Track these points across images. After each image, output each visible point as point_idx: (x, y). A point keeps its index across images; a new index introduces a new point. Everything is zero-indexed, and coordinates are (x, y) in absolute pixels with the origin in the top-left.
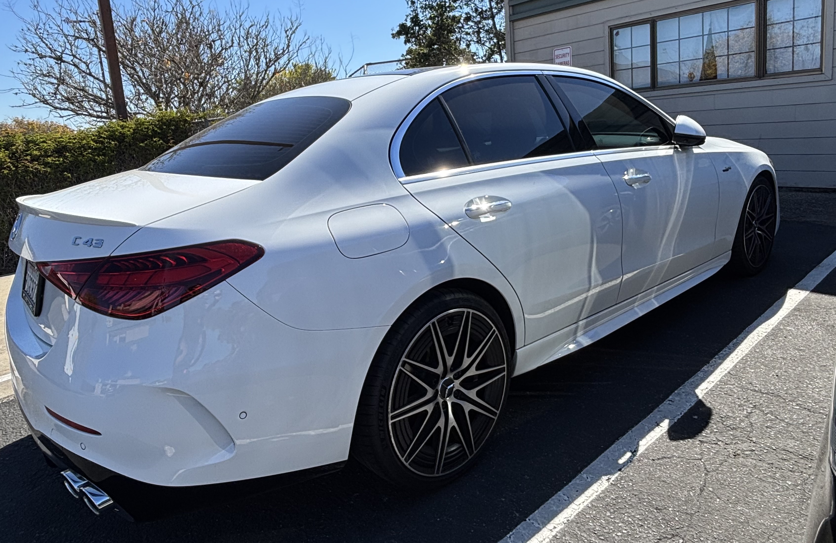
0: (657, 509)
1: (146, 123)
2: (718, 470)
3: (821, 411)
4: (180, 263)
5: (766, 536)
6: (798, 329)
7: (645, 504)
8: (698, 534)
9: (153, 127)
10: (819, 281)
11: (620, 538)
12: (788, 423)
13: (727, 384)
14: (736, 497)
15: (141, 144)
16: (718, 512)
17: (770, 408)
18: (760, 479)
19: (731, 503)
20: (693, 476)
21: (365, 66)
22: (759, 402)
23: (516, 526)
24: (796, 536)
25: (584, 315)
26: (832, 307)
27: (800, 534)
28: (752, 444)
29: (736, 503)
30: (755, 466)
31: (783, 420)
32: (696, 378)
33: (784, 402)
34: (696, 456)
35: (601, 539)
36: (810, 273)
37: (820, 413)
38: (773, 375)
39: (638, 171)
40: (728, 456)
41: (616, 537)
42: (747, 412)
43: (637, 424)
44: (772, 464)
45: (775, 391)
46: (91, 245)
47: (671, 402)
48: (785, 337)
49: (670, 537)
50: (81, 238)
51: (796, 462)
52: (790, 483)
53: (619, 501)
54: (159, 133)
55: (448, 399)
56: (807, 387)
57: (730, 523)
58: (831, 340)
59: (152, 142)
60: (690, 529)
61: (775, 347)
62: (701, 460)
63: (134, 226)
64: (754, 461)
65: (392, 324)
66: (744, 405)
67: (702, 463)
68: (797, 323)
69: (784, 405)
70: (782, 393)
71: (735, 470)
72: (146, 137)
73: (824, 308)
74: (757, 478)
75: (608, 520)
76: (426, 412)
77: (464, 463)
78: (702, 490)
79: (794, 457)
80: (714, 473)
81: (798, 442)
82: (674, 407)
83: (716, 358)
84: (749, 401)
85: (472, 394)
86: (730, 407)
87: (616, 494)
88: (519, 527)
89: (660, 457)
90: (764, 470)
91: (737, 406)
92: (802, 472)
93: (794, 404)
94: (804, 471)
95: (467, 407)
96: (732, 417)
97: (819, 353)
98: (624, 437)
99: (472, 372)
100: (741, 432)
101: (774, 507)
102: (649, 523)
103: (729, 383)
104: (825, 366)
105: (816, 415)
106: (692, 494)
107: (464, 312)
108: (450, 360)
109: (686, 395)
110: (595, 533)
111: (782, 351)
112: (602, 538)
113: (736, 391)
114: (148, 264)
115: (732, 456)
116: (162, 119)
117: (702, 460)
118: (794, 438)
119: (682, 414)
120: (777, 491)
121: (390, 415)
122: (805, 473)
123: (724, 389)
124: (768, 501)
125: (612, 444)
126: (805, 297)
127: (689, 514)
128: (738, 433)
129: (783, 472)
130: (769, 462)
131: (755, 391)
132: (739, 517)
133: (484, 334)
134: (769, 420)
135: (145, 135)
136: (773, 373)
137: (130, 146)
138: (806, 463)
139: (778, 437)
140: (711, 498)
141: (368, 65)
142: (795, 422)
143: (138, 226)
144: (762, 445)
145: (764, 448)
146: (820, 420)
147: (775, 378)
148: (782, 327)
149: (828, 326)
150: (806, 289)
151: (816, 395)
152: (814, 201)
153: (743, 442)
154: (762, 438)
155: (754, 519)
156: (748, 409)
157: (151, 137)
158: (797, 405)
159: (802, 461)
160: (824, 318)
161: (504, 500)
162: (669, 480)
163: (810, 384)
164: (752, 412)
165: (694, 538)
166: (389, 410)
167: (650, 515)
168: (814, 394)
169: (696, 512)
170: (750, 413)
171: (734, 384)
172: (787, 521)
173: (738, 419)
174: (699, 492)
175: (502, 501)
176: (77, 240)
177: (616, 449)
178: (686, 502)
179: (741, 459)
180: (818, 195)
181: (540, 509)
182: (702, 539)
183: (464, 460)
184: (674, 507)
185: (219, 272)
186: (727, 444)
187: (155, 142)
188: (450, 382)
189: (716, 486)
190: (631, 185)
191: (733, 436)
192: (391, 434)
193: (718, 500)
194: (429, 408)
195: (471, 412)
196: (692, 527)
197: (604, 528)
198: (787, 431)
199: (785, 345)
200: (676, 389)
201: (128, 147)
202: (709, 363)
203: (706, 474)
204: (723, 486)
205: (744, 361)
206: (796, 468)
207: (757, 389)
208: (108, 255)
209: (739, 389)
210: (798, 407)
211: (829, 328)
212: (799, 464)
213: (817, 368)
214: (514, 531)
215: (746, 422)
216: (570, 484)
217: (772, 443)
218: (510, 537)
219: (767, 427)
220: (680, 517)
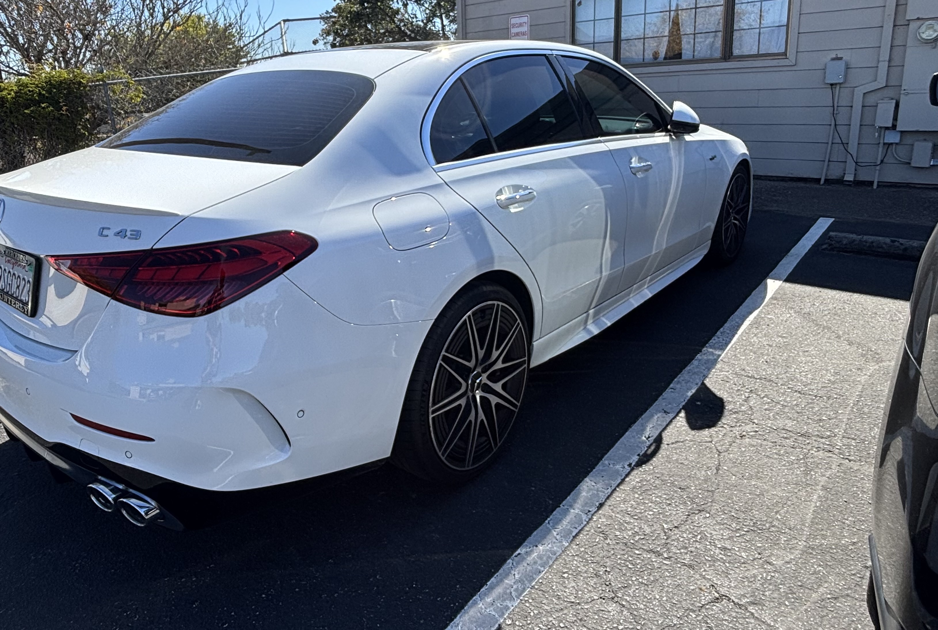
0: (680, 488)
1: (31, 86)
2: (728, 450)
3: (811, 393)
4: (232, 256)
5: (780, 505)
6: (778, 317)
7: (669, 484)
8: (722, 508)
9: (39, 90)
10: (791, 270)
11: (652, 517)
12: (783, 405)
13: (723, 371)
14: (750, 474)
15: (26, 111)
16: (736, 488)
17: (765, 392)
18: (767, 456)
19: (745, 479)
20: (708, 458)
21: (282, 22)
22: (754, 387)
23: (552, 512)
24: (806, 503)
25: (593, 305)
26: (805, 295)
27: (809, 501)
28: (755, 425)
29: (750, 478)
30: (761, 445)
31: (778, 403)
32: (692, 366)
33: (776, 386)
34: (706, 439)
35: (634, 519)
36: (781, 263)
37: (810, 395)
38: (763, 362)
39: (641, 160)
40: (736, 437)
41: (649, 517)
42: (745, 397)
43: (645, 412)
44: (775, 442)
45: (767, 376)
46: (125, 237)
47: (672, 390)
48: (768, 325)
49: (697, 512)
50: (109, 229)
51: (795, 439)
52: (794, 458)
53: (644, 483)
54: (47, 97)
55: (477, 392)
56: (795, 371)
57: (748, 496)
58: (809, 327)
59: (40, 109)
60: (714, 504)
61: (760, 335)
62: (711, 442)
63: (177, 215)
64: (760, 441)
65: (435, 317)
66: (742, 391)
67: (713, 445)
68: (776, 311)
69: (777, 388)
70: (773, 377)
71: (743, 449)
72: (31, 102)
73: (799, 297)
74: (764, 455)
75: (637, 501)
76: (460, 405)
77: (490, 456)
78: (718, 470)
79: (793, 435)
80: (726, 454)
81: (795, 422)
82: (677, 395)
83: (707, 347)
84: (745, 386)
85: (498, 387)
86: (729, 393)
87: (639, 477)
88: (554, 513)
89: (674, 441)
90: (770, 448)
91: (735, 391)
92: (802, 448)
93: (786, 388)
94: (804, 447)
95: (494, 400)
96: (732, 401)
97: (800, 339)
98: (636, 424)
99: (499, 365)
100: (742, 415)
101: (784, 480)
102: (676, 502)
103: (723, 370)
104: (807, 351)
105: (807, 396)
106: (709, 474)
107: (494, 304)
108: (481, 353)
109: (686, 383)
110: (628, 514)
111: (767, 338)
112: (636, 517)
113: (731, 378)
114: (197, 257)
115: (738, 437)
116: (50, 81)
117: (713, 443)
118: (791, 418)
119: (686, 401)
120: (784, 465)
121: (431, 410)
122: (805, 449)
123: (720, 375)
124: (778, 475)
125: (626, 431)
126: (780, 286)
127: (710, 491)
128: (740, 416)
129: (786, 449)
130: (773, 441)
131: (749, 377)
132: (755, 491)
133: (510, 327)
134: (766, 403)
135: (31, 100)
136: (762, 360)
137: (11, 112)
138: (805, 439)
139: (777, 419)
140: (727, 476)
141: (285, 21)
142: (790, 404)
143: (182, 216)
144: (764, 426)
145: (767, 429)
146: (810, 401)
147: (764, 364)
148: (763, 316)
149: (804, 313)
150: (779, 279)
151: (804, 379)
152: (773, 190)
153: (747, 424)
154: (763, 420)
155: (767, 491)
156: (746, 394)
157: (38, 103)
158: (789, 388)
159: (801, 438)
160: (800, 306)
161: (533, 489)
162: (686, 463)
163: (797, 368)
164: (749, 397)
165: (719, 512)
166: (430, 405)
167: (676, 495)
168: (802, 378)
169: (716, 489)
170: (748, 397)
171: (728, 371)
172: (796, 491)
173: (738, 403)
174: (715, 471)
175: (533, 490)
176: (104, 230)
177: (631, 436)
178: (706, 481)
179: (747, 440)
180: (776, 183)
181: (571, 495)
182: (726, 512)
183: (490, 453)
184: (695, 486)
185: (276, 265)
186: (732, 427)
187: (43, 108)
188: (478, 375)
189: (730, 465)
190: (635, 174)
191: (737, 419)
192: (431, 429)
193: (734, 477)
194: (463, 402)
195: (498, 405)
196: (715, 503)
197: (636, 508)
198: (784, 412)
199: (769, 332)
200: (675, 377)
201: (9, 114)
202: (701, 351)
203: (719, 455)
204: (736, 464)
205: (734, 349)
206: (796, 444)
207: (750, 375)
208: (149, 247)
209: (734, 376)
210: (790, 390)
211: (806, 315)
212: (799, 441)
213: (801, 353)
214: (551, 517)
215: (746, 406)
216: (594, 470)
217: (772, 424)
218: (549, 523)
219: (766, 410)
220: (703, 494)
